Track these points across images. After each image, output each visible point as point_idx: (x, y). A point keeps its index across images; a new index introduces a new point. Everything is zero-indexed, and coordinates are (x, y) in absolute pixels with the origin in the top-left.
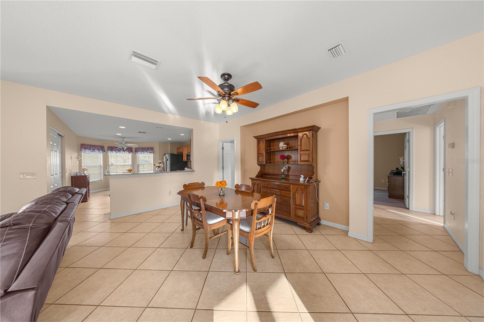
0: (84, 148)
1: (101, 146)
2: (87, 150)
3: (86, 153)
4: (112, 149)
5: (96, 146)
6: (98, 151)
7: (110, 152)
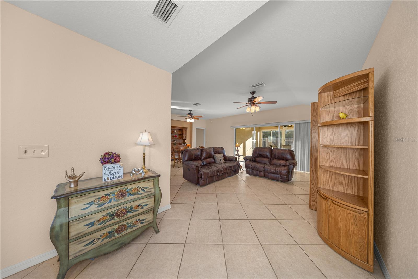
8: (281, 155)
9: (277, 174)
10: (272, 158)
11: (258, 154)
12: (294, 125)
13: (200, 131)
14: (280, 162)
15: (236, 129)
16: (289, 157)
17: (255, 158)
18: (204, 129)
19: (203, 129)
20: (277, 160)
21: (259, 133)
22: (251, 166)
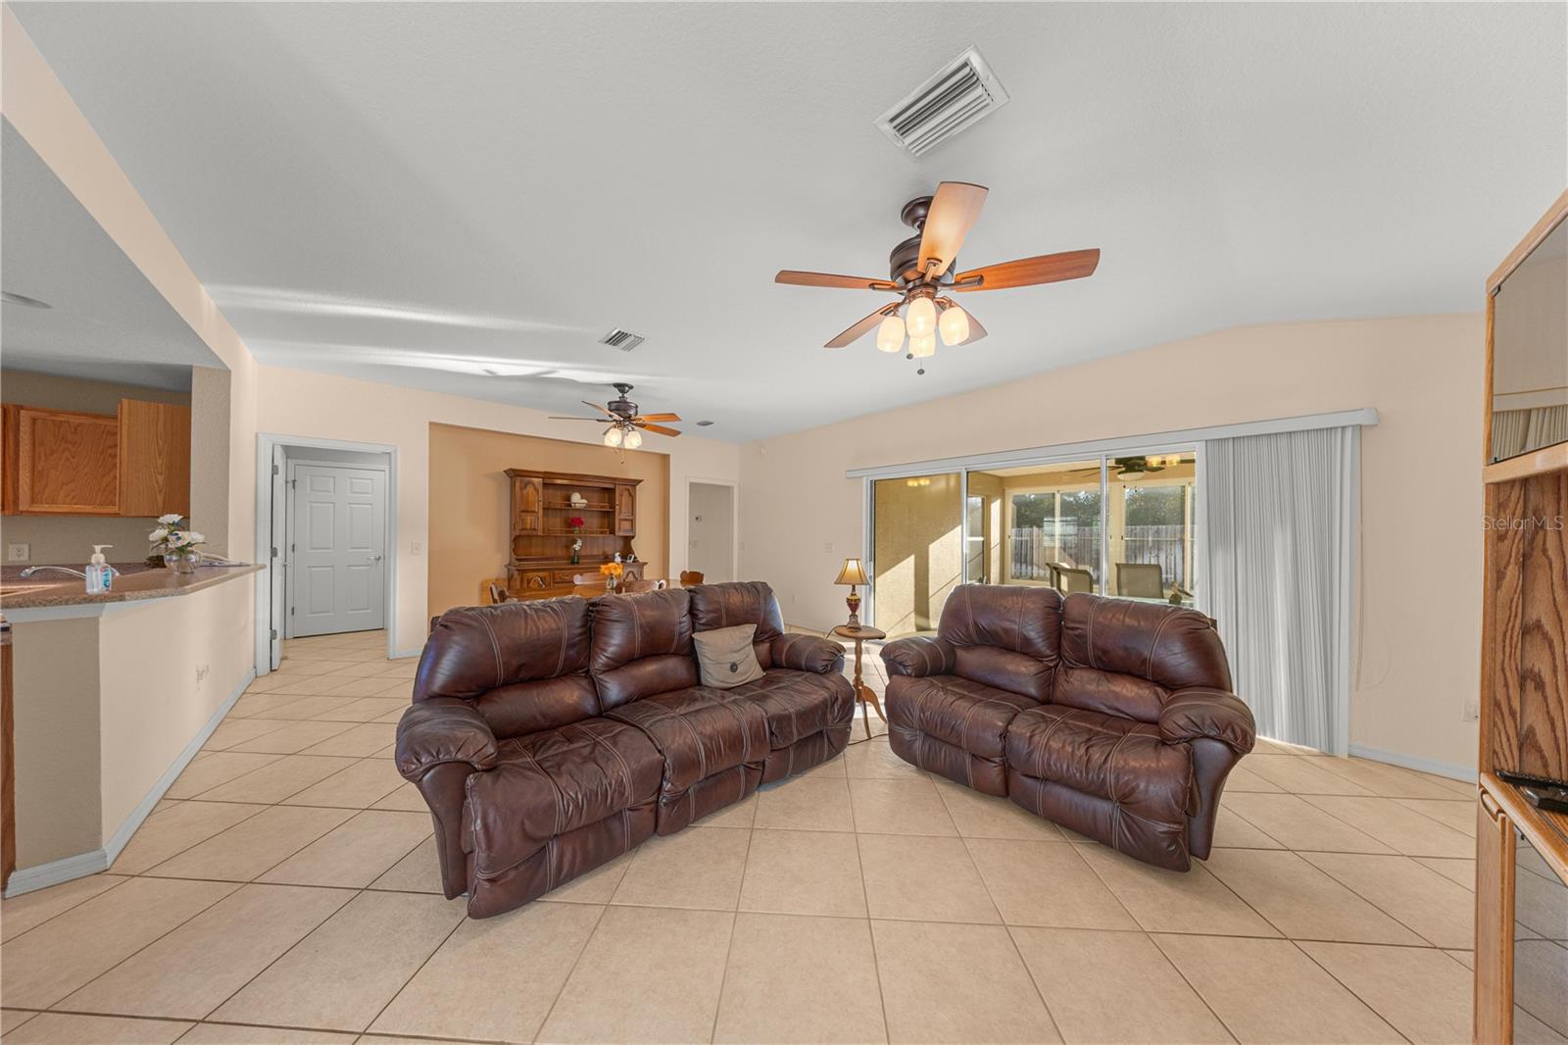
8: (1126, 649)
9: (1099, 792)
10: (1060, 656)
11: (971, 628)
12: (1198, 453)
13: (709, 498)
14: (1117, 689)
15: (874, 484)
16: (1177, 658)
17: (951, 651)
18: (733, 487)
19: (728, 489)
20: (1093, 675)
21: (995, 507)
22: (917, 713)
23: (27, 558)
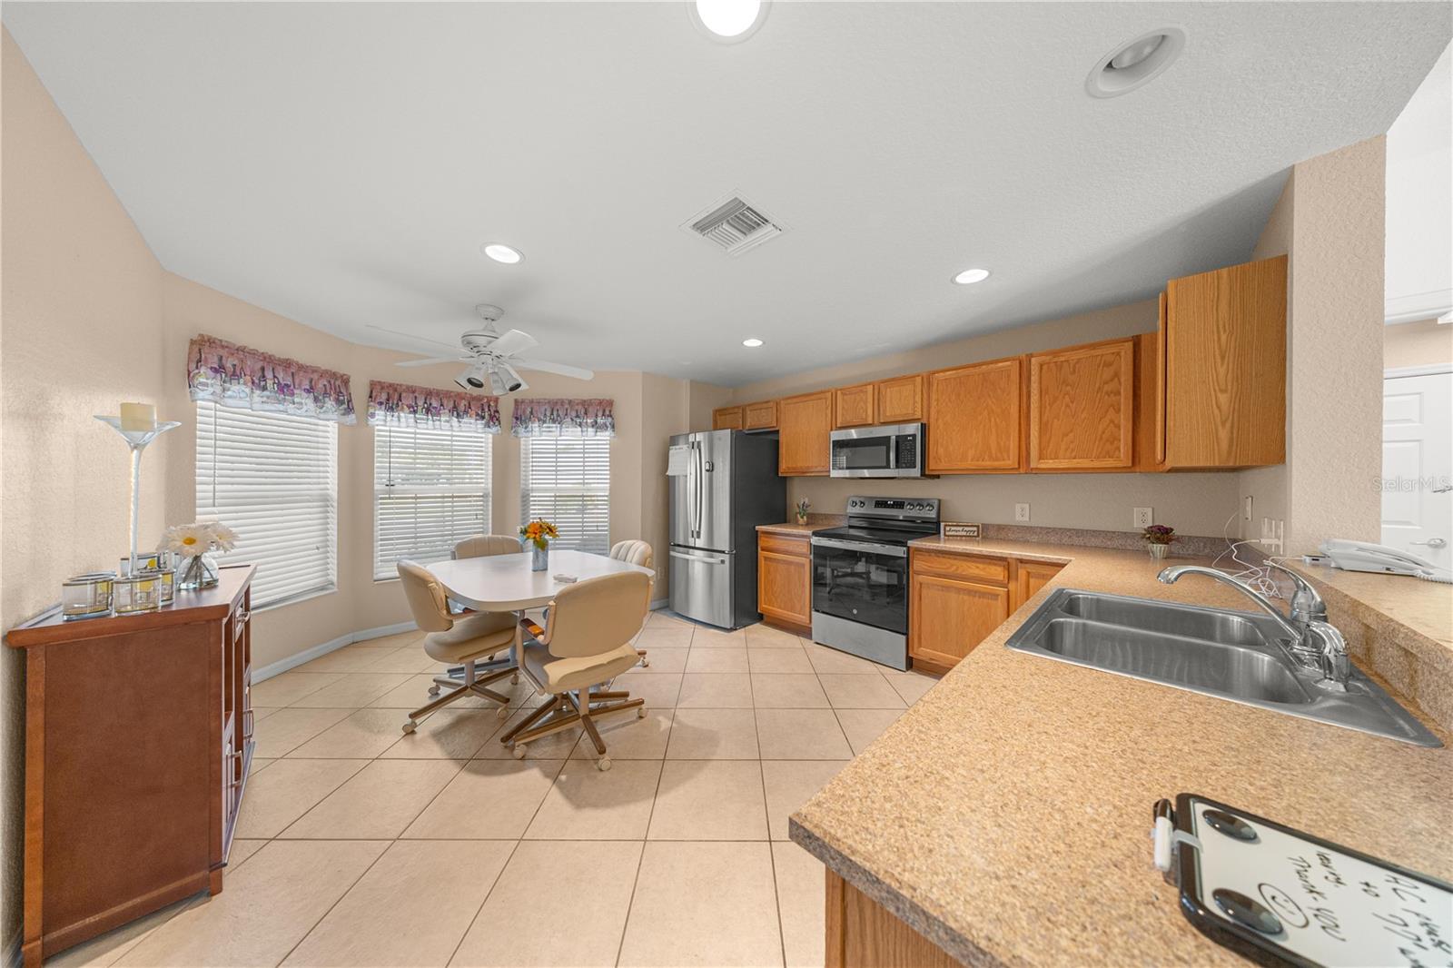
0: (216, 371)
1: (334, 375)
2: (238, 389)
3: (229, 401)
4: (396, 396)
5: (301, 367)
6: (316, 400)
7: (380, 414)
23: (1028, 519)
